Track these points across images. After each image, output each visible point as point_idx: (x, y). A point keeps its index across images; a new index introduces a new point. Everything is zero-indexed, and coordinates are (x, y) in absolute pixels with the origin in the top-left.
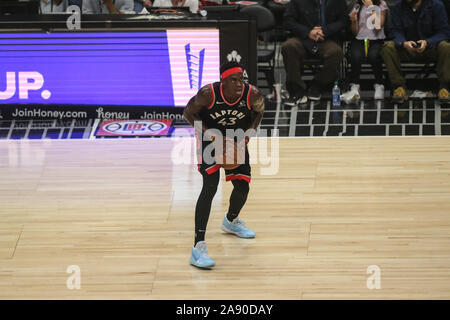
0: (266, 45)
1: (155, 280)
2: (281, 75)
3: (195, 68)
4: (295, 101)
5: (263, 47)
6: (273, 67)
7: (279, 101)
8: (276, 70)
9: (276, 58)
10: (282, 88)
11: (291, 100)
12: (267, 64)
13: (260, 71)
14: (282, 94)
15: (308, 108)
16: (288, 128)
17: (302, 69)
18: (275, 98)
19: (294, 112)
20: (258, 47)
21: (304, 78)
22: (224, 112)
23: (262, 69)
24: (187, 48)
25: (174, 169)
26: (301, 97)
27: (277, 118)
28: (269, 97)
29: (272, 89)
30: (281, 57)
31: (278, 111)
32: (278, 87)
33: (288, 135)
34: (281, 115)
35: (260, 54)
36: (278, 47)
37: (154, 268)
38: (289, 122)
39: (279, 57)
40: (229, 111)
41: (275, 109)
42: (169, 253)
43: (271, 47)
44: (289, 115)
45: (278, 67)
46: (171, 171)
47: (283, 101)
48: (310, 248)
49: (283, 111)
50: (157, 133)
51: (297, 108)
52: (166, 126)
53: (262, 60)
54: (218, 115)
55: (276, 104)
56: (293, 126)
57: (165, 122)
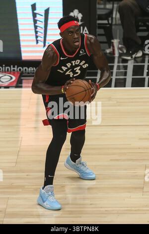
0: (105, 4)
1: (4, 217)
2: (118, 31)
3: (41, 25)
4: (131, 55)
5: (102, 6)
6: (111, 25)
7: (117, 55)
8: (113, 27)
9: (114, 16)
10: (120, 43)
11: (128, 54)
12: (106, 22)
13: (100, 28)
14: (119, 49)
15: (143, 61)
16: (125, 79)
17: (137, 26)
18: (113, 53)
19: (130, 65)
20: (98, 6)
21: (140, 34)
22: (69, 65)
23: (101, 26)
24: (34, 7)
25: (22, 117)
26: (137, 52)
27: (115, 70)
28: (108, 51)
29: (111, 44)
30: (118, 16)
31: (116, 64)
32: (116, 42)
33: (125, 87)
34: (119, 67)
35: (99, 12)
36: (115, 6)
37: (5, 206)
38: (125, 74)
39: (116, 15)
40: (73, 62)
41: (113, 62)
42: (17, 193)
43: (109, 6)
44: (126, 68)
45: (116, 25)
46: (18, 119)
47: (120, 55)
48: (145, 189)
49: (121, 64)
50: (6, 84)
51: (133, 61)
52: (14, 78)
53: (101, 17)
54: (64, 68)
55: (114, 58)
56: (129, 78)
57: (14, 74)
